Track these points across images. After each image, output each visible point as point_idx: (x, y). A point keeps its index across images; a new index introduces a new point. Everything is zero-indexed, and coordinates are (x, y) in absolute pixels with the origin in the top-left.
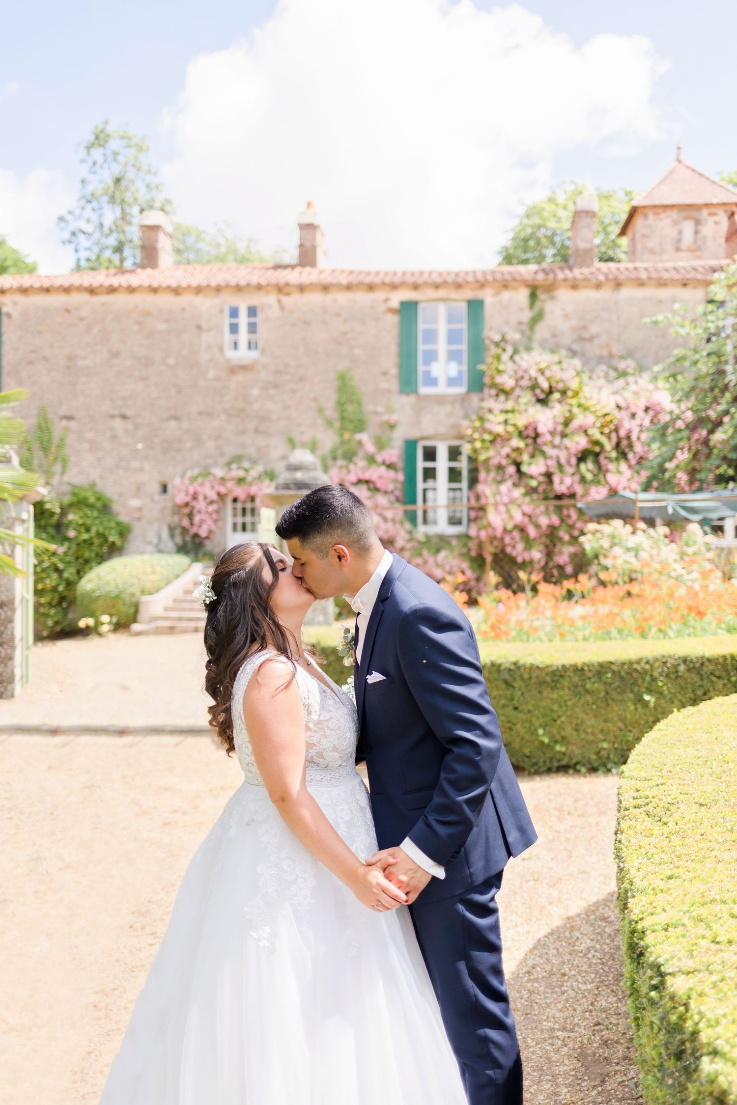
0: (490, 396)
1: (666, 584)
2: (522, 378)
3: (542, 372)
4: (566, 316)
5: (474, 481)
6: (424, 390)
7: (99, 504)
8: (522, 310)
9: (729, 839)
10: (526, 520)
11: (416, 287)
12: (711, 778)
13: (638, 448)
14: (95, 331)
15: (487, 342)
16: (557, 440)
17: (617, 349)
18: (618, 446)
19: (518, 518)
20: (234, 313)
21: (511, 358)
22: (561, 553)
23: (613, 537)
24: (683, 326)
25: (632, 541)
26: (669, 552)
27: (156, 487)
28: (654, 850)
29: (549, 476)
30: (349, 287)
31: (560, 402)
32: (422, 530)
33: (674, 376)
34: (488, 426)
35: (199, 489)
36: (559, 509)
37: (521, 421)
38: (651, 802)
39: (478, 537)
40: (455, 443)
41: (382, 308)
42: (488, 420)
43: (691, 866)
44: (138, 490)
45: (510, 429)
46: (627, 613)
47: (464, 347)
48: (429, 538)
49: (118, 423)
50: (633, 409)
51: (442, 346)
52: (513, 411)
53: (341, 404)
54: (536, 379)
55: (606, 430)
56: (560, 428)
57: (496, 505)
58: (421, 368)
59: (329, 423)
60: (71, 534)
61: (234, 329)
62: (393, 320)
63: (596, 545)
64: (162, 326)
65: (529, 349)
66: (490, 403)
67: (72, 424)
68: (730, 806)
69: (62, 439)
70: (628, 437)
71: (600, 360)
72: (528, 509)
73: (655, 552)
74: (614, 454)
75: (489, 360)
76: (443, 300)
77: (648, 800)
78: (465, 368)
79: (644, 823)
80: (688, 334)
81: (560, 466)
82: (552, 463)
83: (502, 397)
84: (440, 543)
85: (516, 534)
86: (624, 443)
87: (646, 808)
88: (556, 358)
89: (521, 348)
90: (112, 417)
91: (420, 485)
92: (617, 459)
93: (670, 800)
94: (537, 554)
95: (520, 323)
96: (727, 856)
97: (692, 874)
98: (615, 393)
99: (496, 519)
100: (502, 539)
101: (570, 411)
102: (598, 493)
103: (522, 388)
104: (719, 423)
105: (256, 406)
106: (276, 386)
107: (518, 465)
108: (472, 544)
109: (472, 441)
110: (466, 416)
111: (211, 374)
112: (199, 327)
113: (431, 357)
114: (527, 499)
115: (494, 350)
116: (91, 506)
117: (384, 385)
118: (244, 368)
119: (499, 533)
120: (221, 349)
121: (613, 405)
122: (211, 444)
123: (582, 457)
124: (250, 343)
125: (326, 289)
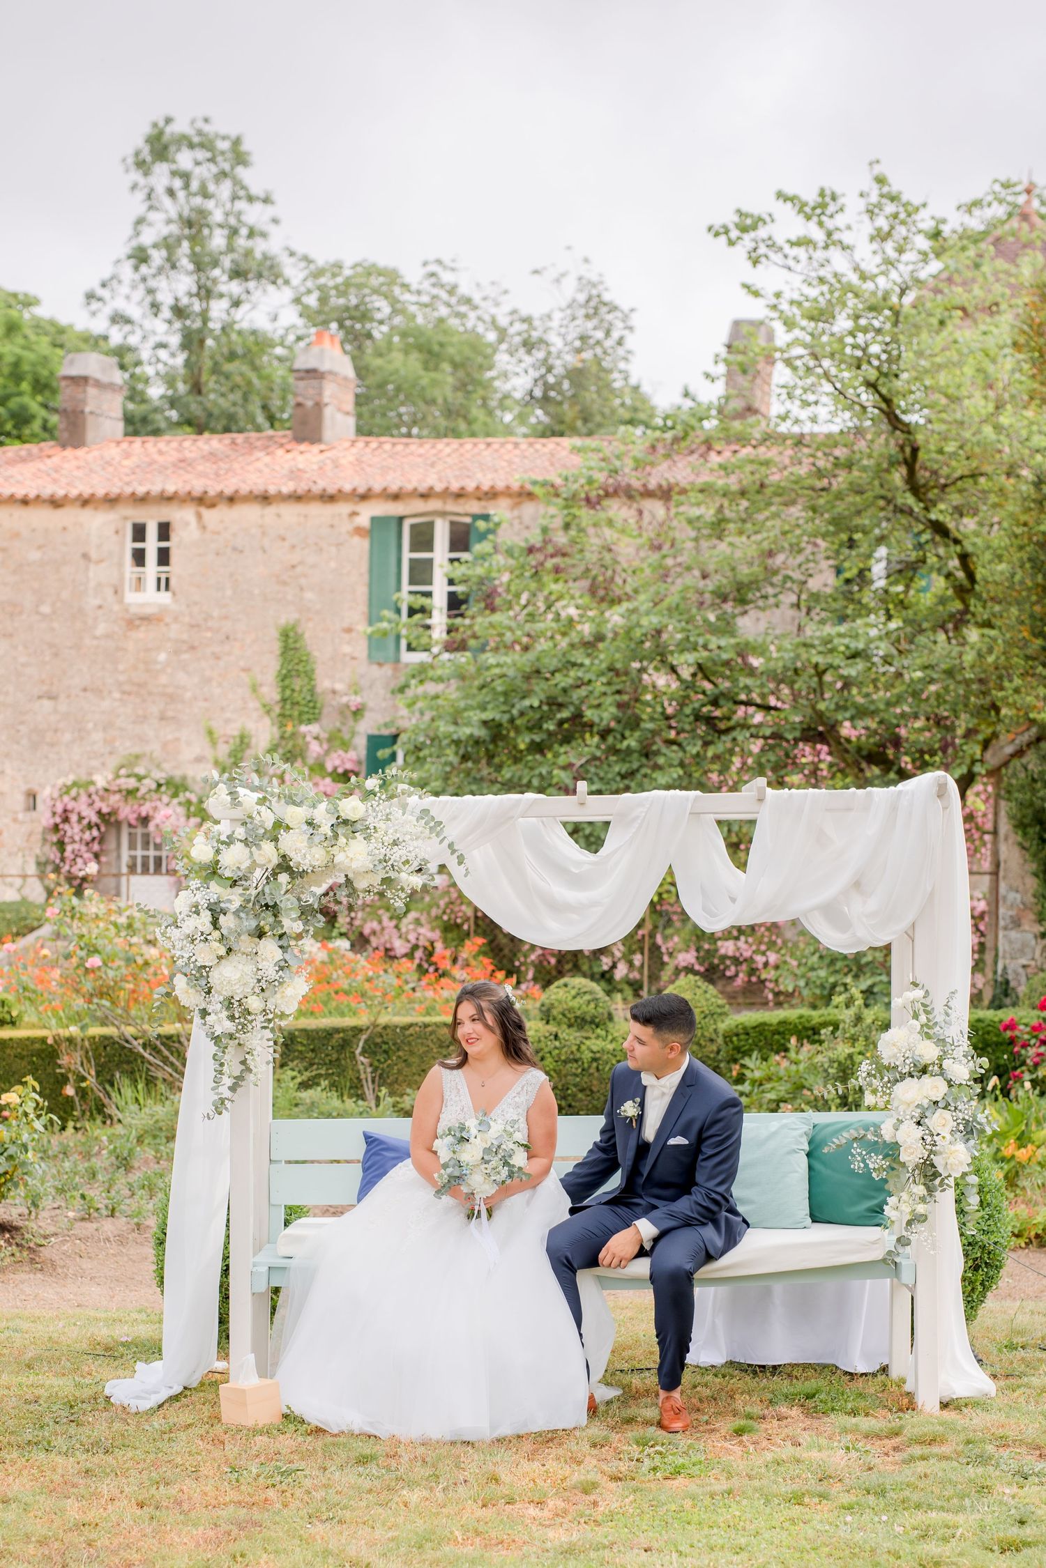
11: (396, 497)
20: (139, 533)
27: (19, 800)
30: (296, 498)
35: (72, 805)
41: (346, 527)
51: (438, 588)
53: (285, 678)
59: (266, 707)
61: (139, 558)
62: (360, 546)
64: (35, 555)
76: (442, 514)
105: (163, 679)
106: (193, 648)
111: (101, 629)
112: (86, 556)
117: (347, 649)
118: (146, 619)
120: (119, 590)
122: (97, 736)
124: (159, 580)
125: (265, 499)
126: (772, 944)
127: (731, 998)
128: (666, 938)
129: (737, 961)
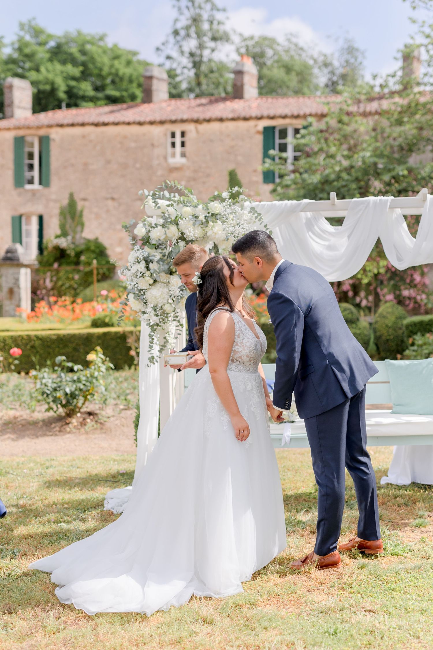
7: (97, 251)
11: (272, 118)
14: (98, 148)
20: (173, 135)
30: (233, 119)
41: (253, 131)
44: (120, 242)
49: (110, 203)
51: (290, 154)
60: (82, 267)
61: (173, 145)
62: (259, 138)
64: (133, 145)
67: (87, 204)
69: (81, 212)
90: (107, 199)
106: (194, 180)
111: (159, 173)
112: (153, 145)
116: (93, 252)
117: (255, 179)
118: (177, 169)
120: (165, 158)
124: (181, 154)
125: (221, 120)
126: (423, 292)
127: (408, 312)
128: (382, 290)
129: (410, 298)
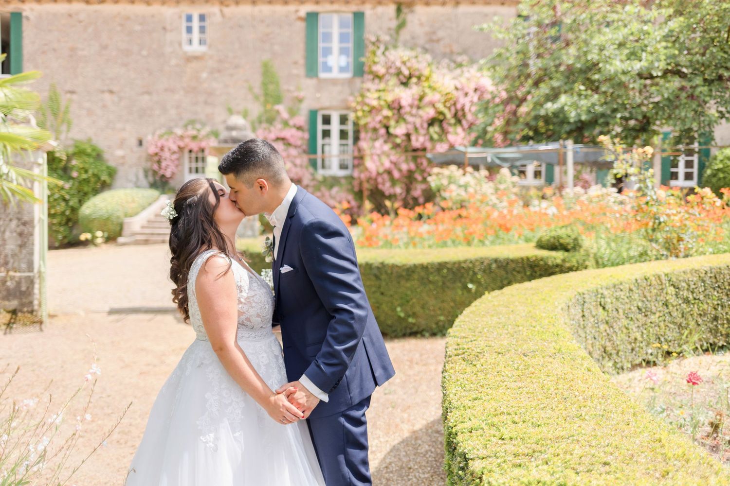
0: (368, 79)
1: (485, 209)
2: (391, 67)
3: (404, 63)
4: (421, 25)
5: (357, 139)
6: (323, 75)
7: (94, 154)
8: (391, 19)
9: (515, 374)
10: (393, 166)
11: (318, 2)
12: (506, 336)
13: (469, 117)
14: (90, 30)
15: (367, 42)
16: (414, 111)
17: (456, 48)
18: (455, 115)
19: (387, 164)
20: (189, 18)
21: (383, 53)
22: (416, 189)
23: (450, 177)
24: (500, 32)
25: (463, 180)
26: (488, 188)
27: (134, 142)
28: (466, 382)
29: (408, 136)
30: (270, 2)
31: (416, 84)
32: (321, 173)
33: (494, 67)
34: (367, 101)
35: (165, 144)
36: (415, 159)
37: (390, 98)
38: (466, 352)
39: (359, 178)
40: (344, 112)
41: (293, 17)
42: (367, 97)
43: (489, 391)
44: (122, 144)
45: (382, 103)
46: (459, 230)
47: (350, 45)
48: (325, 179)
49: (107, 96)
50: (466, 90)
51: (335, 45)
52: (384, 90)
53: (265, 85)
54: (400, 68)
55: (448, 104)
56: (416, 103)
57: (372, 155)
58: (321, 59)
59: (256, 98)
60: (75, 174)
61: (189, 30)
62: (301, 26)
63: (438, 183)
64: (138, 28)
65: (395, 47)
66: (369, 85)
67: (74, 97)
68: (517, 354)
69: (67, 108)
70: (463, 109)
71: (444, 55)
72: (394, 158)
73: (478, 188)
74: (453, 121)
75: (368, 54)
76: (336, 12)
77: (464, 351)
78: (351, 60)
79: (460, 365)
80: (504, 38)
81: (416, 129)
82: (410, 127)
83: (377, 81)
84: (332, 182)
85: (386, 176)
86: (460, 113)
87: (463, 356)
88: (413, 53)
89: (390, 46)
90: (103, 92)
91: (320, 141)
92: (455, 124)
93: (478, 350)
94: (398, 190)
95: (390, 29)
96: (513, 385)
97: (489, 397)
98: (454, 78)
99: (371, 164)
100: (376, 180)
101: (423, 91)
102: (442, 148)
103: (391, 74)
104: (523, 100)
105: (205, 85)
106: (219, 71)
107: (387, 128)
108: (356, 183)
109: (356, 111)
110: (352, 94)
111: (173, 62)
112: (164, 29)
113: (328, 51)
114: (393, 152)
115: (371, 48)
116: (89, 155)
117: (295, 71)
118: (196, 58)
119: (374, 174)
120: (180, 44)
121: (453, 88)
122: (173, 112)
123: (431, 123)
124: (200, 41)
125: (254, 3)
